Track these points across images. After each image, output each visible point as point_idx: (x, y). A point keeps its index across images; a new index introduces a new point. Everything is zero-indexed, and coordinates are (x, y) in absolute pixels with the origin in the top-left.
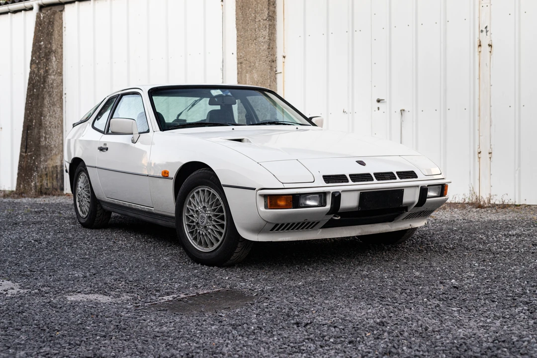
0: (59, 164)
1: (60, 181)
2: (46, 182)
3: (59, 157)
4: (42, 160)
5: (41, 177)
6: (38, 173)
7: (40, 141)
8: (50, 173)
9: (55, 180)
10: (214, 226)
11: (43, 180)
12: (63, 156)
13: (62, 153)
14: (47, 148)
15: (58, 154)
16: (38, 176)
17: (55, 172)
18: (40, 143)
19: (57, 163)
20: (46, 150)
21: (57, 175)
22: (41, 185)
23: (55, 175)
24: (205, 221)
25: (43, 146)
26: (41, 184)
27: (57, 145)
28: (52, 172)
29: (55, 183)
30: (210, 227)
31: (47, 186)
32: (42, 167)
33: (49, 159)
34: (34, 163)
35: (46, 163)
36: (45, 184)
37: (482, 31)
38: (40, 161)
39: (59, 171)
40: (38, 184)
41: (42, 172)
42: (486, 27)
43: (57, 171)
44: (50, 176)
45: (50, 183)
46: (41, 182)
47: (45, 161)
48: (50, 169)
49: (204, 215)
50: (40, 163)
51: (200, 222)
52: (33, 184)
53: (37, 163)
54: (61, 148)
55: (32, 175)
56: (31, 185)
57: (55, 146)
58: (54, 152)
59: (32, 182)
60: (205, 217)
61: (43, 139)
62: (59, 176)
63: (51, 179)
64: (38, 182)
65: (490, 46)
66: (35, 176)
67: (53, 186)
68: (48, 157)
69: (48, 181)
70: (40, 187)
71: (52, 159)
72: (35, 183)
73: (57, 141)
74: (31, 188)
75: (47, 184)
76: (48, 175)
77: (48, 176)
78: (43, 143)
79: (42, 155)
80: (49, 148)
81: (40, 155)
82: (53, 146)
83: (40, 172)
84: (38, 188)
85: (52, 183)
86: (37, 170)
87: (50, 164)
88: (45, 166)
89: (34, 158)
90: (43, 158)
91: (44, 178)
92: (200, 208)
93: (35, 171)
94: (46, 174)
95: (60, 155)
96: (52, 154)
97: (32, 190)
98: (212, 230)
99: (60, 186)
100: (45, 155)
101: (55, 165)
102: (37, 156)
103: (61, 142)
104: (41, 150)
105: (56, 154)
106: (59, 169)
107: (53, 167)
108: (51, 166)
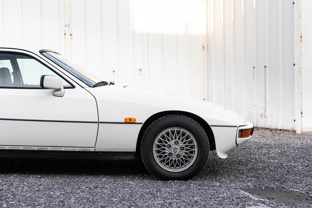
10: (186, 153)
24: (178, 151)
30: (183, 154)
37: (66, 26)
42: (69, 24)
49: (176, 147)
51: (173, 152)
60: (178, 148)
65: (71, 35)
92: (172, 143)
98: (184, 156)
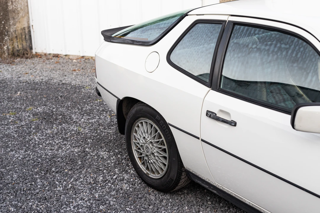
0: (26, 25)
1: (29, 41)
2: (17, 44)
3: (25, 19)
4: (11, 24)
5: (12, 40)
6: (9, 37)
7: (7, 6)
8: (19, 35)
9: (24, 41)
11: (13, 43)
12: (29, 17)
13: (28, 15)
14: (14, 12)
15: (25, 16)
16: (10, 39)
17: (23, 34)
18: (7, 8)
19: (24, 25)
20: (14, 14)
21: (25, 36)
22: (13, 48)
23: (24, 37)
25: (10, 10)
26: (12, 46)
27: (22, 8)
28: (21, 34)
29: (24, 44)
31: (18, 48)
32: (12, 30)
33: (17, 22)
34: (4, 28)
35: (15, 27)
36: (16, 46)
38: (10, 25)
39: (27, 32)
40: (10, 47)
41: (12, 35)
43: (25, 32)
44: (20, 38)
45: (20, 44)
46: (12, 45)
47: (14, 24)
48: (20, 32)
50: (10, 28)
52: (5, 48)
53: (7, 28)
54: (26, 10)
55: (3, 39)
56: (4, 49)
57: (21, 9)
58: (21, 15)
59: (4, 45)
61: (10, 4)
62: (27, 37)
63: (21, 41)
64: (10, 45)
66: (7, 40)
67: (23, 47)
68: (16, 20)
69: (19, 43)
70: (12, 50)
71: (20, 22)
72: (8, 48)
73: (23, 4)
74: (4, 52)
75: (18, 45)
76: (18, 37)
77: (18, 39)
78: (10, 8)
79: (10, 19)
80: (16, 11)
81: (9, 19)
82: (19, 9)
83: (11, 36)
84: (10, 51)
85: (22, 44)
86: (8, 34)
87: (19, 26)
88: (14, 29)
89: (3, 22)
90: (12, 22)
91: (15, 40)
93: (6, 36)
94: (16, 37)
95: (26, 17)
96: (20, 17)
97: (5, 54)
99: (29, 46)
100: (14, 18)
101: (23, 27)
102: (6, 20)
103: (26, 4)
104: (10, 14)
105: (23, 17)
106: (27, 30)
107: (21, 29)
108: (20, 28)
